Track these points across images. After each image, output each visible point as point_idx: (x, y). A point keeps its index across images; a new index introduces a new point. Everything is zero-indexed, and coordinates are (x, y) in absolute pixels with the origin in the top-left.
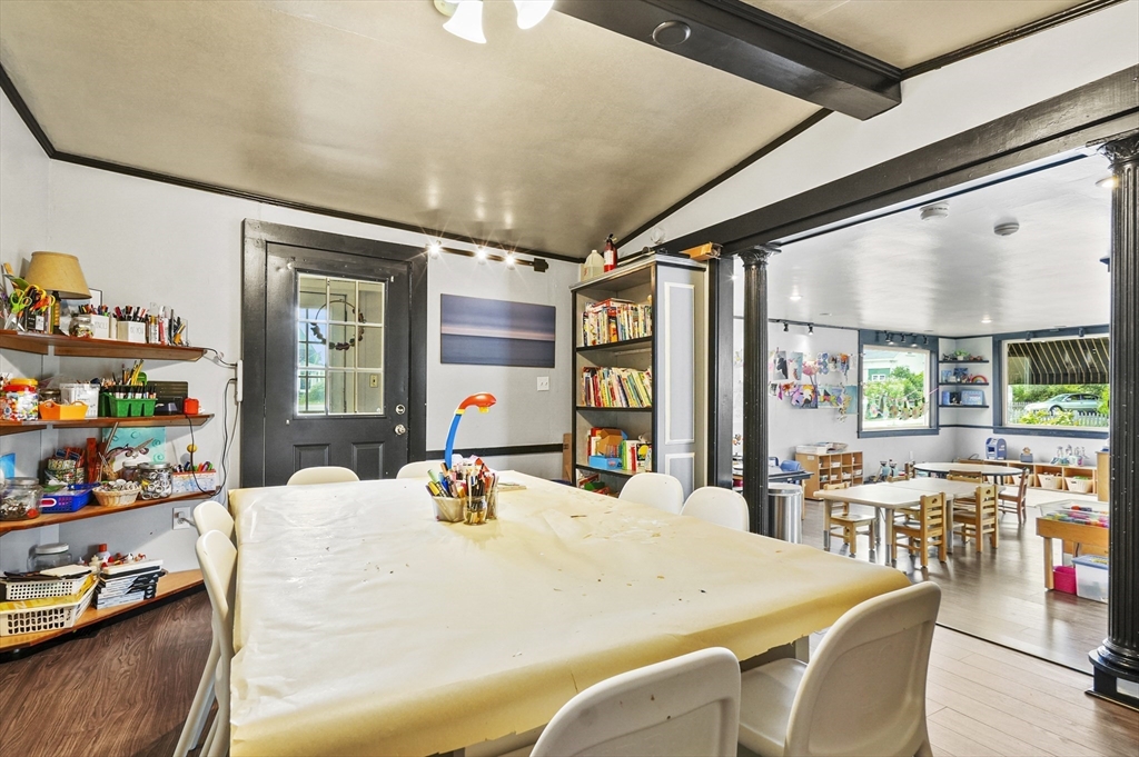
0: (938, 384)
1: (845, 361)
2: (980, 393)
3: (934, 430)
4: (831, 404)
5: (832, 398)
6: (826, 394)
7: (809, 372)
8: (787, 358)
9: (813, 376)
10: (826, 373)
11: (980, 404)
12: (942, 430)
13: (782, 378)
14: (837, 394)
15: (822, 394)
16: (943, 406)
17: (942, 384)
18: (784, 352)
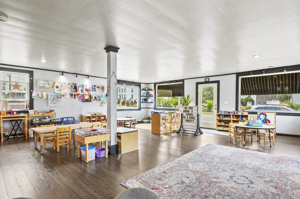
0: (141, 96)
1: (103, 88)
2: (151, 99)
3: (140, 109)
4: (97, 101)
5: (97, 99)
6: (95, 98)
7: (87, 90)
8: (77, 86)
9: (89, 92)
10: (95, 91)
11: (151, 102)
12: (142, 109)
13: (75, 92)
14: (99, 98)
15: (94, 98)
16: (142, 102)
17: (142, 96)
18: (76, 84)
